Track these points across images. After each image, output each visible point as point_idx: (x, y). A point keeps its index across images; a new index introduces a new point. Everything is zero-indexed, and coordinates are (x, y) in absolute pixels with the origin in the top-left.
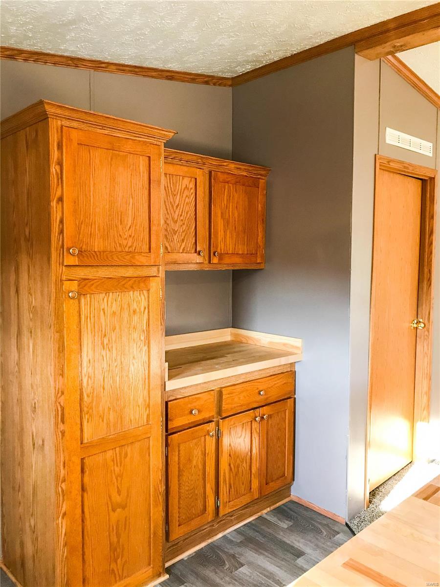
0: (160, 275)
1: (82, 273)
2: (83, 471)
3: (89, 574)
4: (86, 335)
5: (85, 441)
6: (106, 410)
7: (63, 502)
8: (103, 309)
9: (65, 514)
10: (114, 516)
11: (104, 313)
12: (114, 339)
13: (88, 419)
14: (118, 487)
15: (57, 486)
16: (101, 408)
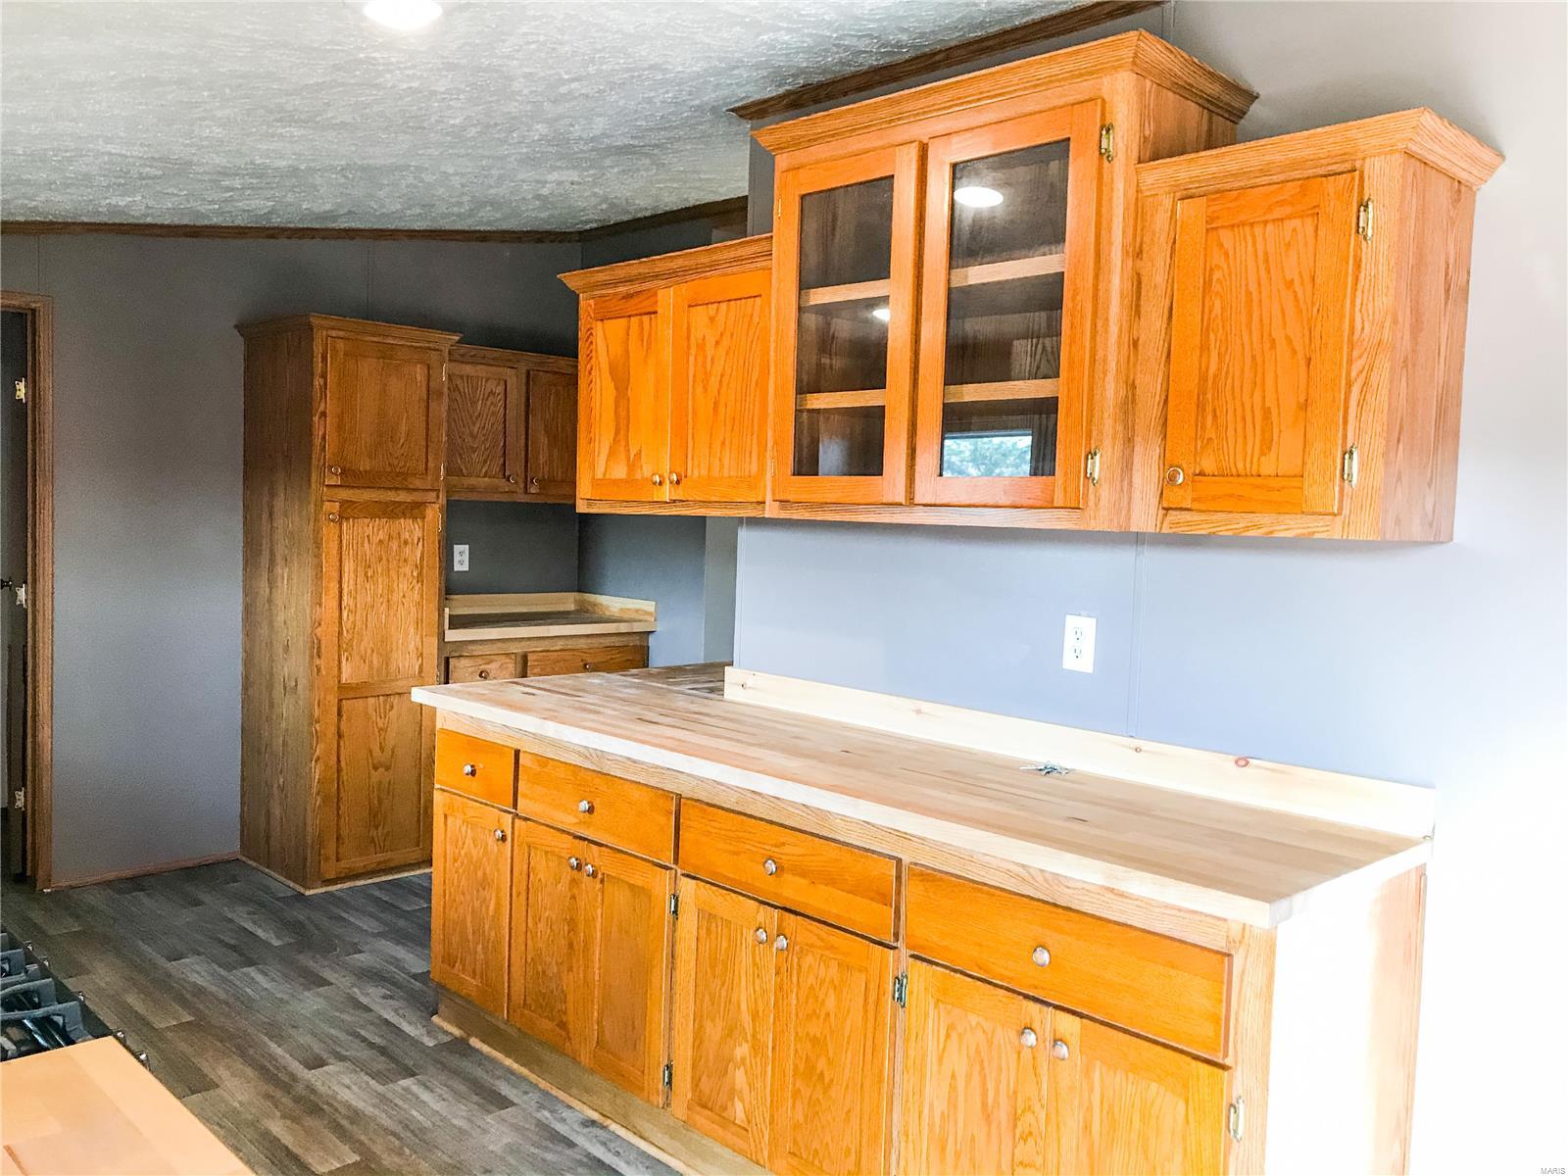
0: (440, 501)
1: (345, 494)
2: (339, 714)
3: (344, 832)
4: (347, 561)
5: (344, 681)
6: (369, 651)
7: (317, 743)
8: (368, 536)
9: (318, 759)
10: (376, 776)
11: (369, 540)
12: (380, 571)
13: (347, 659)
14: (381, 743)
15: (311, 724)
16: (362, 648)
